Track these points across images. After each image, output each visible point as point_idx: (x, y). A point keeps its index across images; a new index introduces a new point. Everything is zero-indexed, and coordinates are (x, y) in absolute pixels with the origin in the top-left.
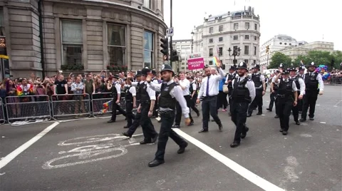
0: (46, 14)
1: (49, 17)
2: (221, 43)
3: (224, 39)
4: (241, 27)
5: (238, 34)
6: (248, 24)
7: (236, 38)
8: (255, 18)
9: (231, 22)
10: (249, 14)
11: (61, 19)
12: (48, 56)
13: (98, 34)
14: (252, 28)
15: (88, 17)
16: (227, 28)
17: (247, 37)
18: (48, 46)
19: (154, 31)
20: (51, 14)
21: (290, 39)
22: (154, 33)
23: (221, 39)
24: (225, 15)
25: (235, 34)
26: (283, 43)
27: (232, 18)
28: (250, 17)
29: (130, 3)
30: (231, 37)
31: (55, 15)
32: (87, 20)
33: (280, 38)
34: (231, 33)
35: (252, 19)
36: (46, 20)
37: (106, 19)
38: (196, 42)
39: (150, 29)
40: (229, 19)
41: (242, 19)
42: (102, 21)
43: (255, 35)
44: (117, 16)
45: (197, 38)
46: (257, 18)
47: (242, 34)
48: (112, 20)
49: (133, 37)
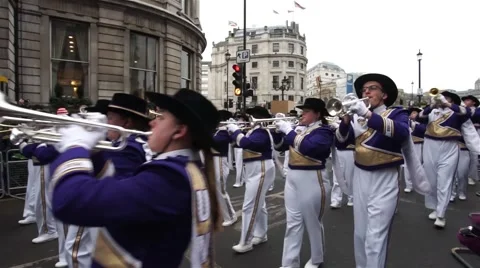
0: (26, 7)
1: (32, 13)
2: (255, 70)
3: (259, 65)
4: (284, 50)
5: (279, 59)
6: (292, 46)
7: (276, 64)
8: (300, 37)
9: (269, 41)
10: (292, 31)
11: (52, 18)
12: (28, 80)
13: (117, 48)
14: (297, 52)
15: (102, 21)
16: (264, 49)
17: (291, 64)
18: (27, 62)
19: (194, 49)
20: (36, 9)
21: (337, 69)
22: (193, 52)
23: (255, 65)
24: (260, 30)
25: (275, 59)
26: (330, 74)
27: (271, 35)
28: (295, 36)
29: (165, 5)
30: (269, 62)
31: (43, 11)
32: (99, 25)
33: (325, 67)
34: (269, 56)
35: (297, 40)
36: (26, 17)
37: (129, 27)
38: (216, 67)
39: (189, 47)
40: (265, 37)
41: (284, 38)
42: (122, 29)
43: (302, 62)
44: (146, 23)
45: (216, 60)
46: (303, 39)
47: (285, 59)
48: (139, 29)
49: (169, 58)
